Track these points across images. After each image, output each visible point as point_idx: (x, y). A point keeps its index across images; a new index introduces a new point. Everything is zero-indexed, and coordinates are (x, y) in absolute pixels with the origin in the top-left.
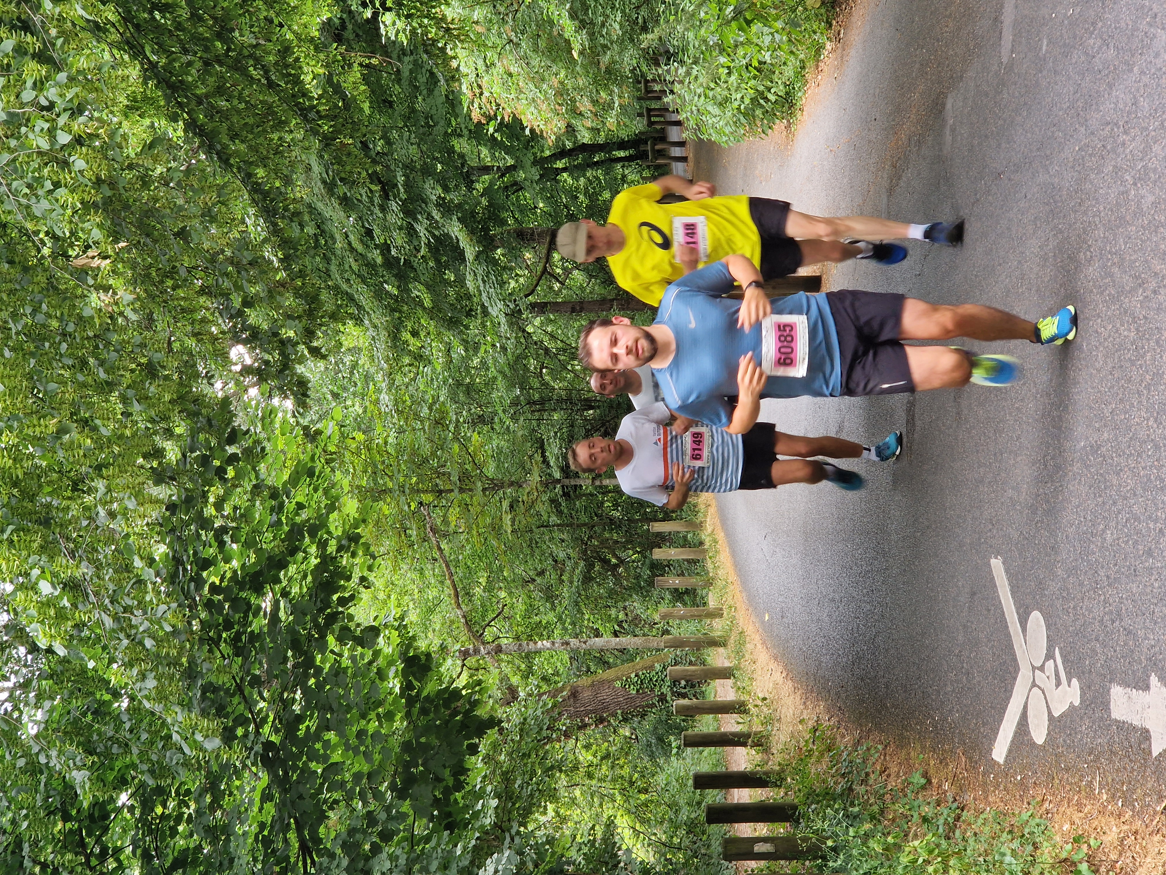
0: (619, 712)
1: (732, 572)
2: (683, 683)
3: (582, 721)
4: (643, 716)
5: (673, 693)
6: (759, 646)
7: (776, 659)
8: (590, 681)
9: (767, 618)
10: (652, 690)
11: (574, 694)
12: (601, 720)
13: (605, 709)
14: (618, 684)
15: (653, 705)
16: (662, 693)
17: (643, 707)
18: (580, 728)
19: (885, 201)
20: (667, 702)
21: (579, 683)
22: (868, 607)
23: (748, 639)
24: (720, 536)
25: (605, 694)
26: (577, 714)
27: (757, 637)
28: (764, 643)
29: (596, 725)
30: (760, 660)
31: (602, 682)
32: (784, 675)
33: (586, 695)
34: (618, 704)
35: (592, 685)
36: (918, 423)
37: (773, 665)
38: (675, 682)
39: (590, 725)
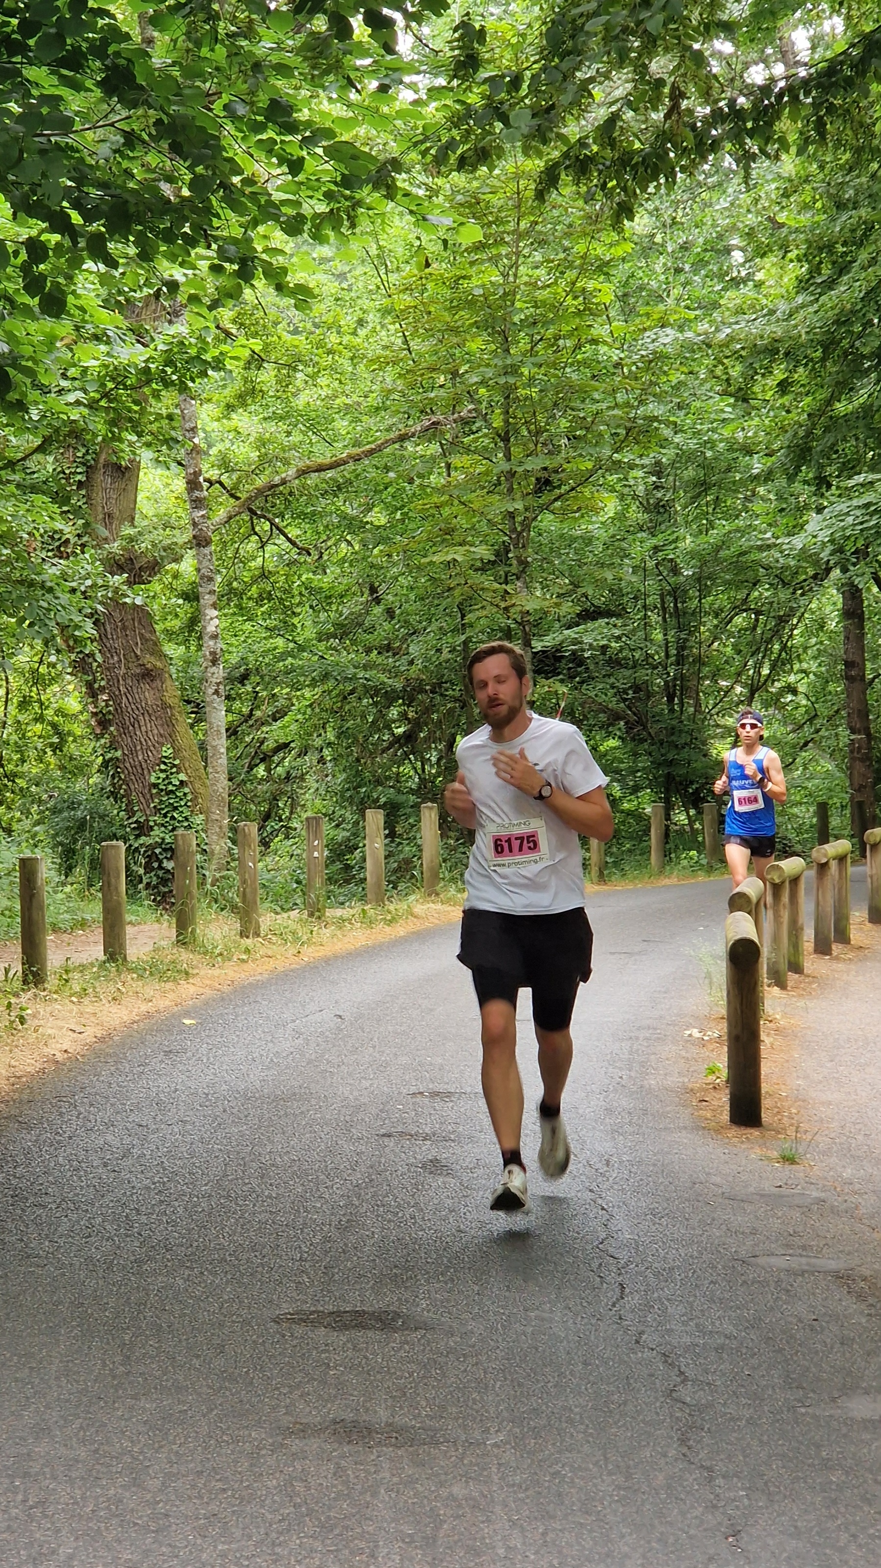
0: (119, 754)
1: (321, 952)
2: (169, 865)
3: (102, 689)
4: (114, 794)
5: (151, 847)
6: (144, 1007)
7: (101, 1040)
8: (170, 701)
9: (187, 1022)
10: (157, 810)
11: (148, 675)
12: (104, 723)
13: (124, 729)
14: (167, 751)
15: (131, 813)
16: (151, 828)
17: (127, 795)
18: (89, 685)
19: (832, 1265)
20: (137, 837)
21: (169, 682)
22: (63, 1228)
23: (169, 986)
24: (400, 930)
25: (149, 729)
26: (113, 681)
27: (163, 1003)
28: (148, 1015)
29: (95, 714)
30: (114, 1008)
31: (170, 723)
32: (60, 1057)
33: (148, 695)
34: (133, 752)
35: (165, 706)
36: (342, 1338)
37: (91, 1033)
38: (171, 851)
39: (95, 703)
